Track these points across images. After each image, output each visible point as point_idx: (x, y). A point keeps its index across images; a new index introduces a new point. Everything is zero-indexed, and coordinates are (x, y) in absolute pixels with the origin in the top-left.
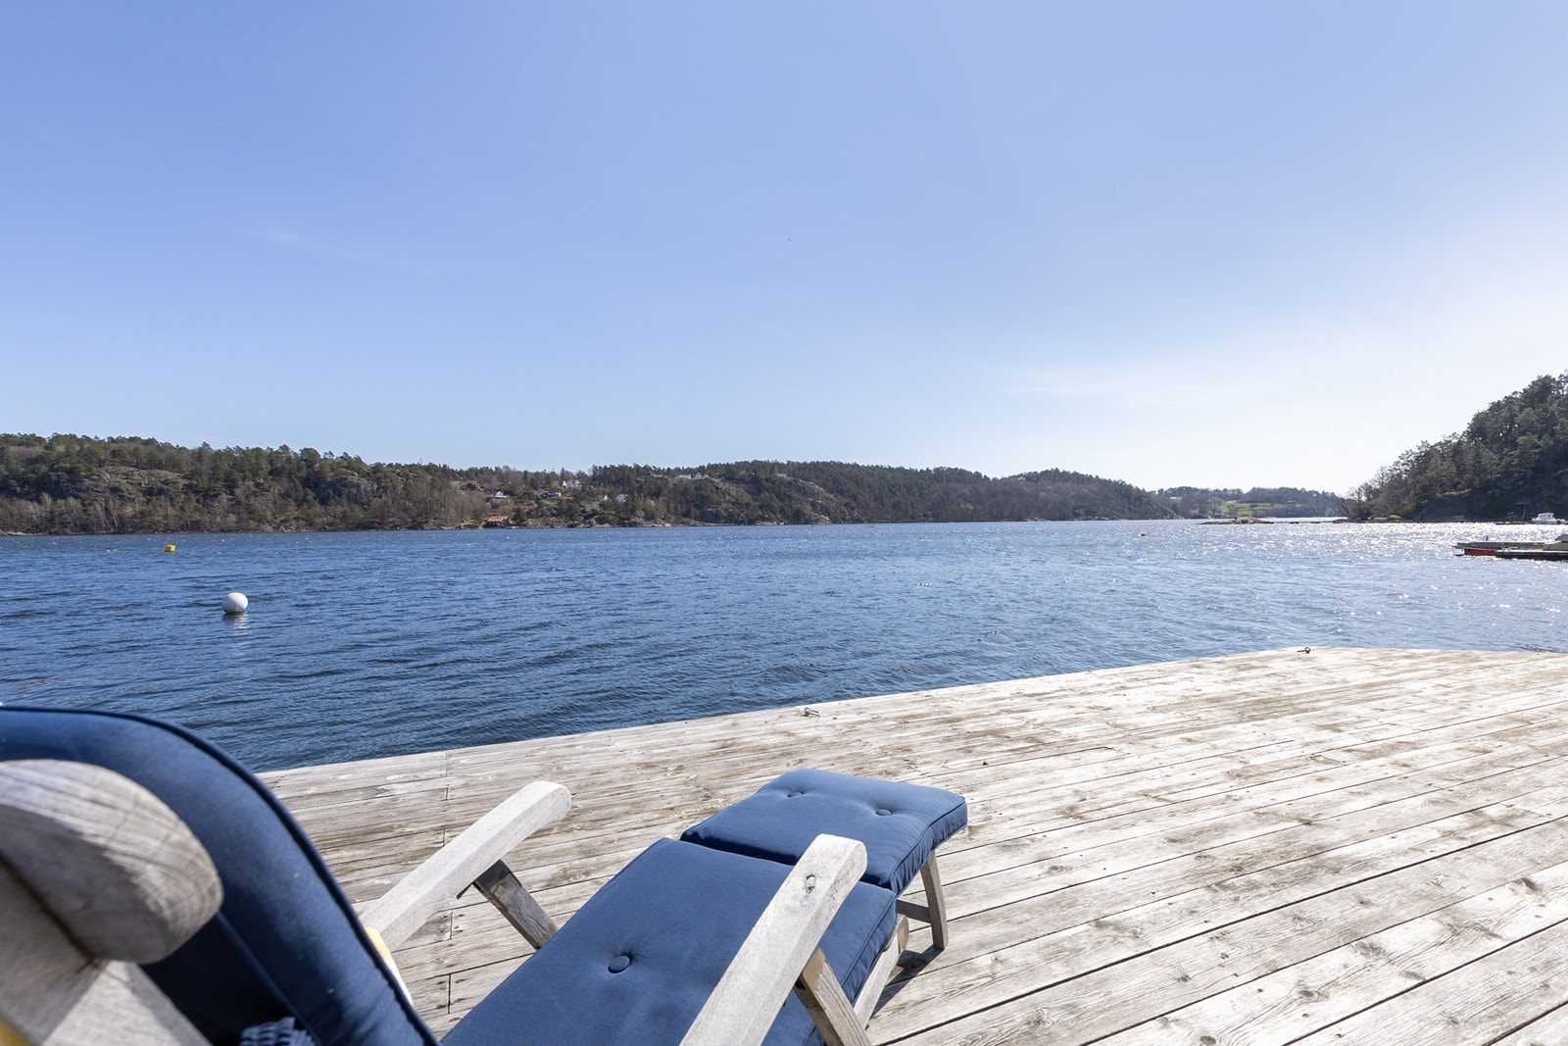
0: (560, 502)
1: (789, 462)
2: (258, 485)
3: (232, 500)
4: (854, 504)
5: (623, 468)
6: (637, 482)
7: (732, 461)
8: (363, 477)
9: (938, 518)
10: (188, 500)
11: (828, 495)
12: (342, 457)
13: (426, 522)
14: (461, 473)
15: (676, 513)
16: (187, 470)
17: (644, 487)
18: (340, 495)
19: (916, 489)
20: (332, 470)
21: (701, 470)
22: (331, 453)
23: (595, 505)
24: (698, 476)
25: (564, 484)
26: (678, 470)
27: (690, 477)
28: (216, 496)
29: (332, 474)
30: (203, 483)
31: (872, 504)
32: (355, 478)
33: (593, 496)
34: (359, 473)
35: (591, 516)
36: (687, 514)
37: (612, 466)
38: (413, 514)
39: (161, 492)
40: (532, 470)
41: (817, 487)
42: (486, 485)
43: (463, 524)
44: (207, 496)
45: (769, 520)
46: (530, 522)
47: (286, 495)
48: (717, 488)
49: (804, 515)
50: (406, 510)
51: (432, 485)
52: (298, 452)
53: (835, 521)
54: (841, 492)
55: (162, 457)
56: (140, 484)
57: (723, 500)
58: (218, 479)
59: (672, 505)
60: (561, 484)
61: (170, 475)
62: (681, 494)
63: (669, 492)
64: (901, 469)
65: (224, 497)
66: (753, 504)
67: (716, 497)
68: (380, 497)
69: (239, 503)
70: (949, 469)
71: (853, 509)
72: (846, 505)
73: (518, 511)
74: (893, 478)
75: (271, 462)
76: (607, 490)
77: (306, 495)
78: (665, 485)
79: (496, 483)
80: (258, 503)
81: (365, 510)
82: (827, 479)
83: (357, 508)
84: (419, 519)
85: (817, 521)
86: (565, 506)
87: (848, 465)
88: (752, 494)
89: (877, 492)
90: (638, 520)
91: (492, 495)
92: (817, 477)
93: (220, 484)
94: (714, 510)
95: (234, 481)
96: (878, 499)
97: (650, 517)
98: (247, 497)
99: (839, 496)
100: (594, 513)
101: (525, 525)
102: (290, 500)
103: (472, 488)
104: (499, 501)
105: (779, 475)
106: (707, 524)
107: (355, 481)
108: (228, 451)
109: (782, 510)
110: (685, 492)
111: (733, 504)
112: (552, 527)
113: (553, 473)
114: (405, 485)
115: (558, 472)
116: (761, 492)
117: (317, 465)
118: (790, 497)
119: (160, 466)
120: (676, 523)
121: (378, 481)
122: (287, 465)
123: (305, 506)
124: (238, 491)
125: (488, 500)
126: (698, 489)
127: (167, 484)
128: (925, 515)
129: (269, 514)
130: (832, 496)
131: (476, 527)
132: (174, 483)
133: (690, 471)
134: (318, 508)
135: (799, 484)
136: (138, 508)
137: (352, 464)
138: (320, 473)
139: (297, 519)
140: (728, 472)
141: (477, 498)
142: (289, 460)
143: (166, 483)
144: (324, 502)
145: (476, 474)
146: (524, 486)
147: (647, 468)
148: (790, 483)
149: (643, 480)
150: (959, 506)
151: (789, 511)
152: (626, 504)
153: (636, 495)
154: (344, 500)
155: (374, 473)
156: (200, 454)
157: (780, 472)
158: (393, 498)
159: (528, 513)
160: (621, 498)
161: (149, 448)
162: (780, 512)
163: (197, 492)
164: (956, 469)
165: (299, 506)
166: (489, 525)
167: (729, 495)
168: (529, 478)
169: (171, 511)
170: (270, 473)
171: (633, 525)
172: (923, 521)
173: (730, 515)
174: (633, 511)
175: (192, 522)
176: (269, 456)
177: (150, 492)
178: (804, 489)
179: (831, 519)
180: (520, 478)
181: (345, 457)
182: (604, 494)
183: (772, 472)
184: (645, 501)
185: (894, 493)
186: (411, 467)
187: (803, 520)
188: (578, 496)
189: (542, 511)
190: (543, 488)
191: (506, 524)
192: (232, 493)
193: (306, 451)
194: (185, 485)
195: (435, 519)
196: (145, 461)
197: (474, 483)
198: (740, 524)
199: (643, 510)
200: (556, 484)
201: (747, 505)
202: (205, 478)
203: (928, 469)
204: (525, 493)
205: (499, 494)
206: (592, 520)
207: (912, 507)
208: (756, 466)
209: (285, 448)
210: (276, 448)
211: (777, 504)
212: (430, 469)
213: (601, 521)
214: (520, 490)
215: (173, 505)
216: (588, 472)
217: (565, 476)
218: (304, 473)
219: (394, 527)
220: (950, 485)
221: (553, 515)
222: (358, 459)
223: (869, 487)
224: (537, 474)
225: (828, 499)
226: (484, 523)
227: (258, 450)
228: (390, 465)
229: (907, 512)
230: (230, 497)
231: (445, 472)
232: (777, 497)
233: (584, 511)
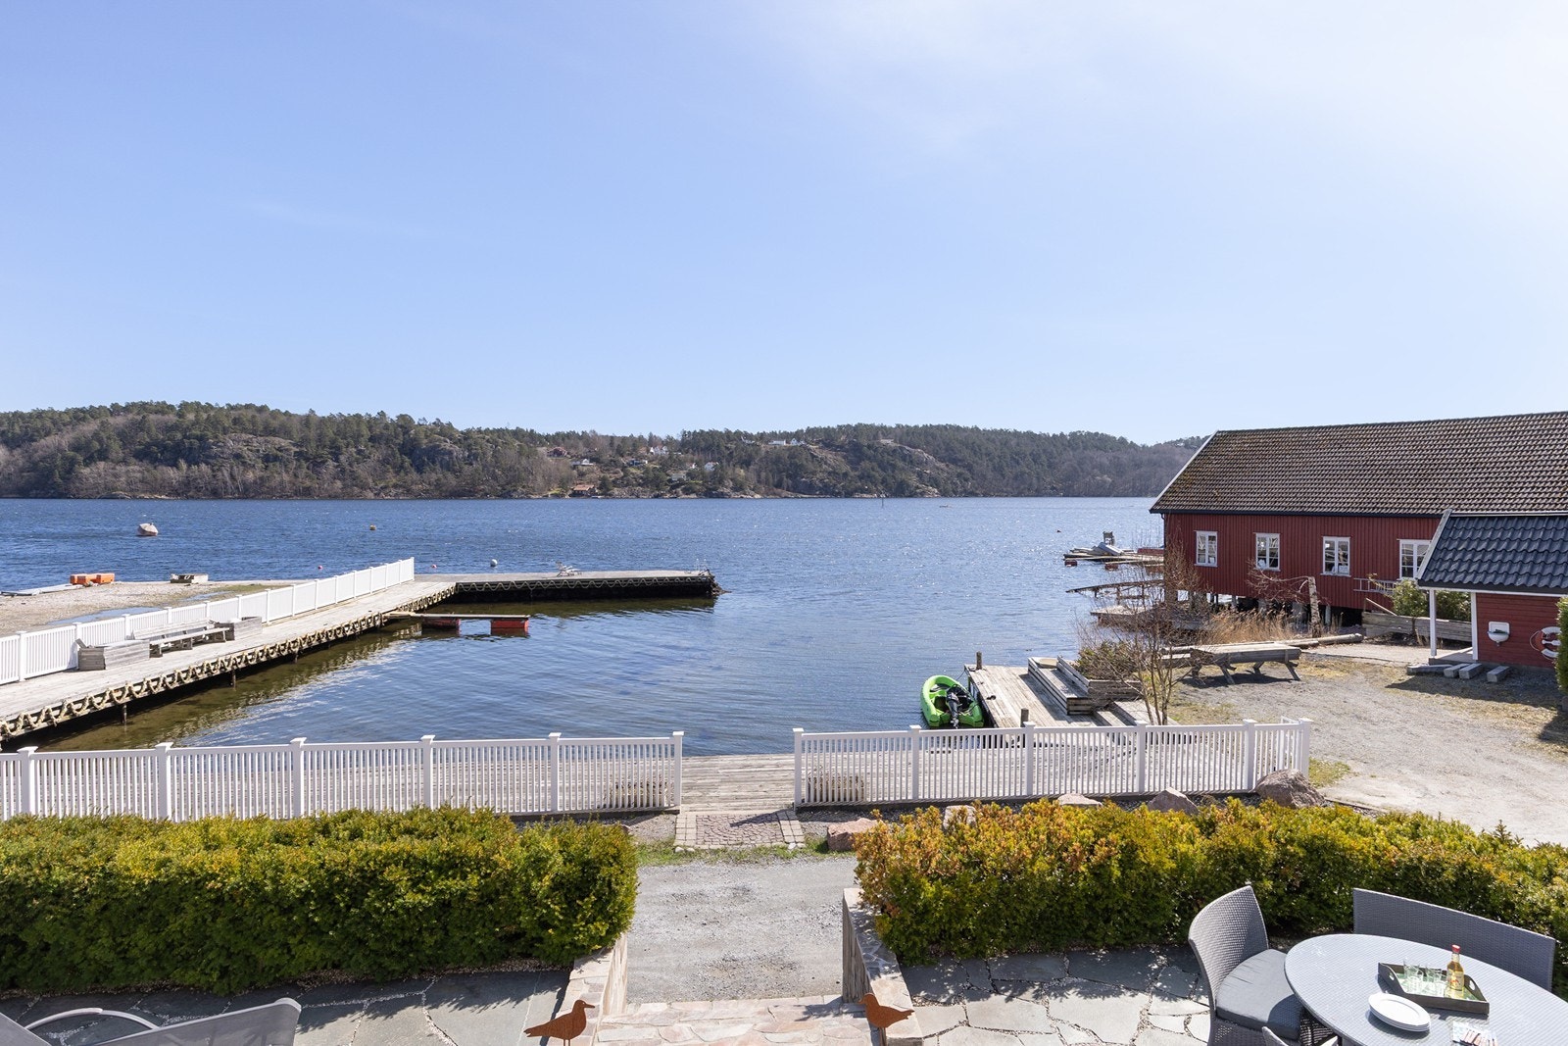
0: (647, 471)
1: (898, 426)
2: (359, 452)
3: (337, 467)
4: (969, 475)
5: (713, 434)
6: (727, 448)
7: (834, 425)
8: (454, 443)
9: (1069, 493)
10: (299, 467)
11: (938, 464)
12: (434, 423)
13: (515, 490)
14: (547, 437)
15: (767, 483)
16: (297, 437)
17: (735, 454)
18: (434, 462)
19: (1044, 458)
20: (427, 437)
21: (798, 435)
22: (424, 419)
23: (682, 474)
24: (794, 442)
25: (652, 450)
26: (774, 435)
27: (784, 443)
28: (324, 462)
29: (426, 441)
30: (311, 449)
31: (990, 475)
32: (448, 445)
33: (680, 464)
34: (451, 439)
35: (678, 486)
36: (779, 485)
37: (702, 431)
38: (502, 482)
39: (276, 458)
40: (619, 434)
41: (926, 455)
42: (572, 451)
43: (550, 493)
44: (316, 463)
45: (869, 491)
46: (616, 491)
47: (385, 461)
48: (813, 456)
49: (908, 486)
50: (495, 477)
51: (520, 453)
52: (395, 419)
53: (944, 494)
54: (954, 461)
55: (275, 424)
56: (258, 451)
57: (819, 469)
58: (325, 446)
59: (763, 474)
60: (648, 451)
61: (284, 443)
62: (774, 463)
63: (761, 460)
64: (1030, 435)
65: (331, 464)
66: (852, 474)
67: (811, 466)
68: (471, 464)
69: (343, 471)
70: (1089, 433)
71: (966, 480)
72: (959, 475)
73: (604, 480)
74: (1018, 445)
75: (370, 428)
76: (695, 458)
77: (403, 462)
78: (756, 453)
79: (582, 450)
80: (361, 470)
81: (457, 477)
82: (938, 446)
83: (450, 475)
84: (508, 487)
85: (922, 495)
86: (651, 475)
87: (965, 430)
88: (850, 462)
89: (997, 460)
90: (726, 491)
91: (578, 463)
92: (927, 443)
93: (325, 451)
94: (808, 480)
95: (339, 448)
96: (998, 470)
97: (738, 488)
98: (350, 465)
99: (951, 466)
100: (681, 483)
101: (610, 495)
102: (388, 466)
103: (558, 453)
104: (585, 468)
105: (883, 441)
106: (800, 496)
107: (448, 448)
108: (331, 418)
109: (884, 481)
110: (778, 460)
111: (830, 473)
112: (638, 497)
113: (641, 438)
114: (494, 452)
115: (646, 437)
116: (860, 459)
117: (412, 432)
118: (894, 467)
119: (274, 433)
120: (766, 495)
121: (469, 448)
122: (385, 432)
123: (402, 474)
124: (342, 458)
125: (575, 467)
126: (791, 457)
127: (281, 451)
128: (1053, 488)
129: (370, 480)
130: (942, 465)
131: (563, 496)
132: (287, 450)
133: (787, 436)
134: (415, 476)
135: (905, 452)
136: (259, 473)
137: (444, 430)
138: (415, 439)
139: (395, 486)
140: (827, 438)
141: (563, 466)
142: (386, 427)
143: (280, 449)
144: (419, 470)
145: (563, 439)
146: (610, 453)
147: (738, 433)
148: (894, 451)
149: (734, 446)
150: (1093, 477)
151: (890, 481)
152: (715, 473)
153: (725, 464)
154: (438, 467)
155: (465, 439)
156: (307, 420)
157: (885, 437)
158: (484, 466)
159: (613, 481)
160: (709, 467)
161: (265, 415)
162: (882, 484)
163: (307, 459)
164: (1097, 434)
165: (397, 473)
166: (576, 494)
167: (826, 463)
168: (616, 443)
169: (286, 477)
170: (370, 440)
171: (722, 496)
172: (1050, 495)
173: (826, 485)
174: (721, 482)
175: (304, 488)
176: (369, 422)
177: (267, 459)
178: (910, 456)
179: (940, 491)
180: (606, 443)
181: (437, 423)
182: (692, 462)
183: (876, 437)
184: (734, 470)
185: (1018, 463)
186: (500, 432)
187: (907, 493)
188: (666, 464)
189: (628, 480)
190: (629, 455)
191: (591, 494)
192: (337, 460)
193: (402, 417)
194: (295, 452)
195: (524, 487)
196: (261, 428)
197: (561, 449)
198: (836, 497)
199: (732, 480)
200: (642, 451)
201: (846, 475)
202: (314, 444)
203: (1062, 434)
204: (611, 461)
205: (585, 462)
206: (679, 490)
207: (1038, 478)
208: (859, 429)
209: (382, 414)
210: (374, 415)
211: (878, 474)
212: (518, 434)
213: (687, 491)
214: (606, 457)
215: (287, 472)
216: (677, 436)
217: (652, 441)
218: (400, 440)
219: (485, 496)
220: (1087, 452)
221: (639, 485)
222: (450, 424)
223: (988, 455)
224: (624, 439)
225: (938, 468)
226: (570, 492)
227: (358, 416)
228: (479, 431)
229: (1031, 485)
230: (336, 464)
231: (532, 436)
232: (880, 467)
233: (670, 481)
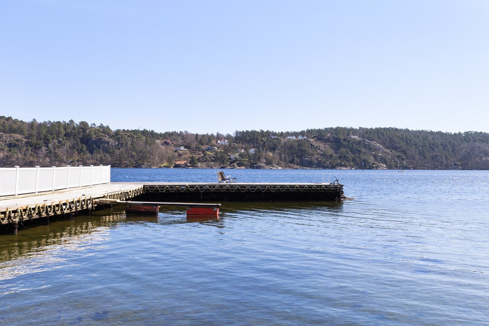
0: (216, 153)
1: (360, 128)
2: (59, 142)
3: (47, 150)
4: (404, 156)
5: (253, 132)
6: (262, 141)
7: (322, 128)
8: (110, 137)
9: (465, 167)
10: (27, 150)
11: (386, 150)
12: (99, 126)
13: (143, 164)
14: (161, 135)
15: (285, 160)
16: (26, 133)
17: (266, 144)
18: (99, 148)
19: (449, 147)
20: (95, 134)
21: (302, 133)
22: (94, 124)
23: (237, 155)
24: (300, 137)
25: (219, 142)
26: (288, 134)
27: (294, 138)
28: (40, 148)
29: (95, 136)
30: (34, 141)
31: (417, 157)
32: (107, 138)
33: (235, 149)
34: (108, 135)
35: (234, 162)
36: (292, 162)
37: (247, 131)
38: (136, 159)
39: (15, 145)
40: (201, 133)
41: (378, 145)
42: (174, 142)
43: (162, 165)
44: (36, 148)
45: (345, 166)
46: (199, 164)
47: (73, 147)
48: (312, 145)
49: (368, 163)
50: (132, 157)
51: (146, 143)
52: (78, 124)
53: (390, 167)
54: (395, 148)
55: (15, 126)
56: (6, 141)
57: (315, 153)
58: (41, 139)
59: (283, 156)
60: (217, 142)
61: (19, 137)
62: (289, 149)
63: (281, 147)
64: (440, 133)
65: (44, 148)
66: (335, 155)
67: (311, 151)
68: (119, 149)
69: (50, 152)
70: (476, 132)
71: (403, 160)
72: (399, 157)
73: (192, 158)
74: (433, 139)
75: (65, 129)
76: (244, 146)
77: (82, 147)
78: (279, 143)
79: (180, 142)
80: (59, 152)
81: (112, 156)
82: (385, 139)
83: (107, 155)
84: (139, 162)
85: (377, 168)
86: (219, 155)
87: (401, 130)
88: (334, 149)
89: (421, 148)
90: (262, 165)
91: (178, 149)
92: (379, 138)
93: (42, 141)
94: (309, 159)
95: (48, 140)
96: (422, 153)
97: (269, 163)
98: (54, 149)
99: (393, 151)
100: (236, 160)
101: (196, 167)
102: (75, 150)
103: (166, 143)
104: (182, 152)
105: (353, 137)
106: (304, 168)
107: (107, 140)
108: (45, 123)
109: (354, 160)
110: (291, 147)
111: (322, 155)
112: (212, 168)
113: (212, 135)
114: (132, 142)
115: (215, 134)
116: (340, 147)
117: (88, 131)
118: (359, 151)
119: (15, 131)
120: (285, 167)
121: (118, 140)
122: (73, 131)
123: (82, 154)
124: (50, 145)
125: (176, 151)
126: (299, 145)
127: (18, 141)
128: (455, 165)
129: (65, 158)
130: (388, 151)
131: (169, 167)
132: (21, 141)
133: (295, 134)
134: (88, 155)
135: (366, 143)
136: (6, 154)
137: (105, 130)
138: (89, 135)
139: (78, 161)
140: (319, 135)
141: (170, 150)
142: (74, 128)
143: (17, 141)
144: (91, 152)
145: (169, 136)
146: (196, 143)
147: (268, 132)
148: (360, 142)
149: (266, 140)
150: (481, 158)
151: (358, 160)
152: (255, 154)
153: (261, 149)
154: (101, 151)
155: (116, 135)
156: (32, 125)
157: (354, 135)
158: (126, 150)
159: (198, 159)
160: (252, 151)
161: (10, 122)
162: (353, 161)
163: (31, 146)
164: (481, 133)
165: (79, 153)
166: (177, 166)
167: (319, 149)
168: (199, 138)
169: (20, 156)
170: (65, 135)
171: (259, 167)
172: (455, 169)
173: (319, 162)
174: (259, 159)
175: (29, 162)
176: (64, 126)
177: (10, 146)
178: (369, 146)
179: (387, 166)
180: (194, 138)
181: (101, 126)
182: (242, 148)
183: (348, 134)
184: (266, 153)
185: (433, 149)
186: (135, 132)
187: (368, 167)
188: (227, 149)
189: (206, 158)
190: (207, 144)
191: (186, 166)
192: (47, 146)
193: (82, 123)
194: (25, 142)
195: (148, 162)
196: (8, 129)
197: (168, 141)
198: (325, 168)
199: (265, 158)
200: (214, 142)
201: (331, 156)
202: (35, 138)
203: (459, 133)
204: (196, 147)
205: (182, 148)
206: (235, 164)
207: (446, 159)
208: (338, 130)
209: (72, 121)
210: (67, 122)
211: (350, 156)
212: (144, 132)
213: (240, 165)
214: (194, 145)
215: (21, 153)
216: (233, 134)
217: (219, 137)
218: (81, 136)
219: (127, 166)
220: (476, 144)
221: (212, 161)
222: (108, 127)
223: (415, 145)
224: (203, 136)
225: (385, 153)
226: (174, 165)
227: (59, 122)
228: (124, 131)
229: (442, 162)
230: (46, 148)
231: (152, 134)
232: (351, 151)
233: (230, 159)
